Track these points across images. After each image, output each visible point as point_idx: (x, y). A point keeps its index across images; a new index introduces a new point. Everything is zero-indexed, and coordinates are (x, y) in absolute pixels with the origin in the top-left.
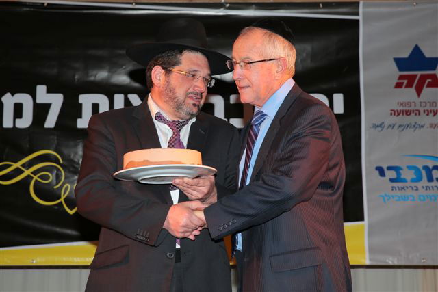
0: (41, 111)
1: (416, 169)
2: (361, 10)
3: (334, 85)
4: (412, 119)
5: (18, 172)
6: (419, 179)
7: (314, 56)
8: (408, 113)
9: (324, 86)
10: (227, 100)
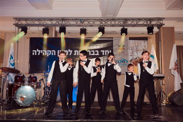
1: (121, 61)
2: (114, 39)
3: (110, 49)
6: (121, 62)
7: (107, 45)
9: (109, 49)
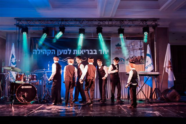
0: (68, 52)
4: (118, 53)
5: (65, 60)
8: (117, 52)
10: (93, 51)
